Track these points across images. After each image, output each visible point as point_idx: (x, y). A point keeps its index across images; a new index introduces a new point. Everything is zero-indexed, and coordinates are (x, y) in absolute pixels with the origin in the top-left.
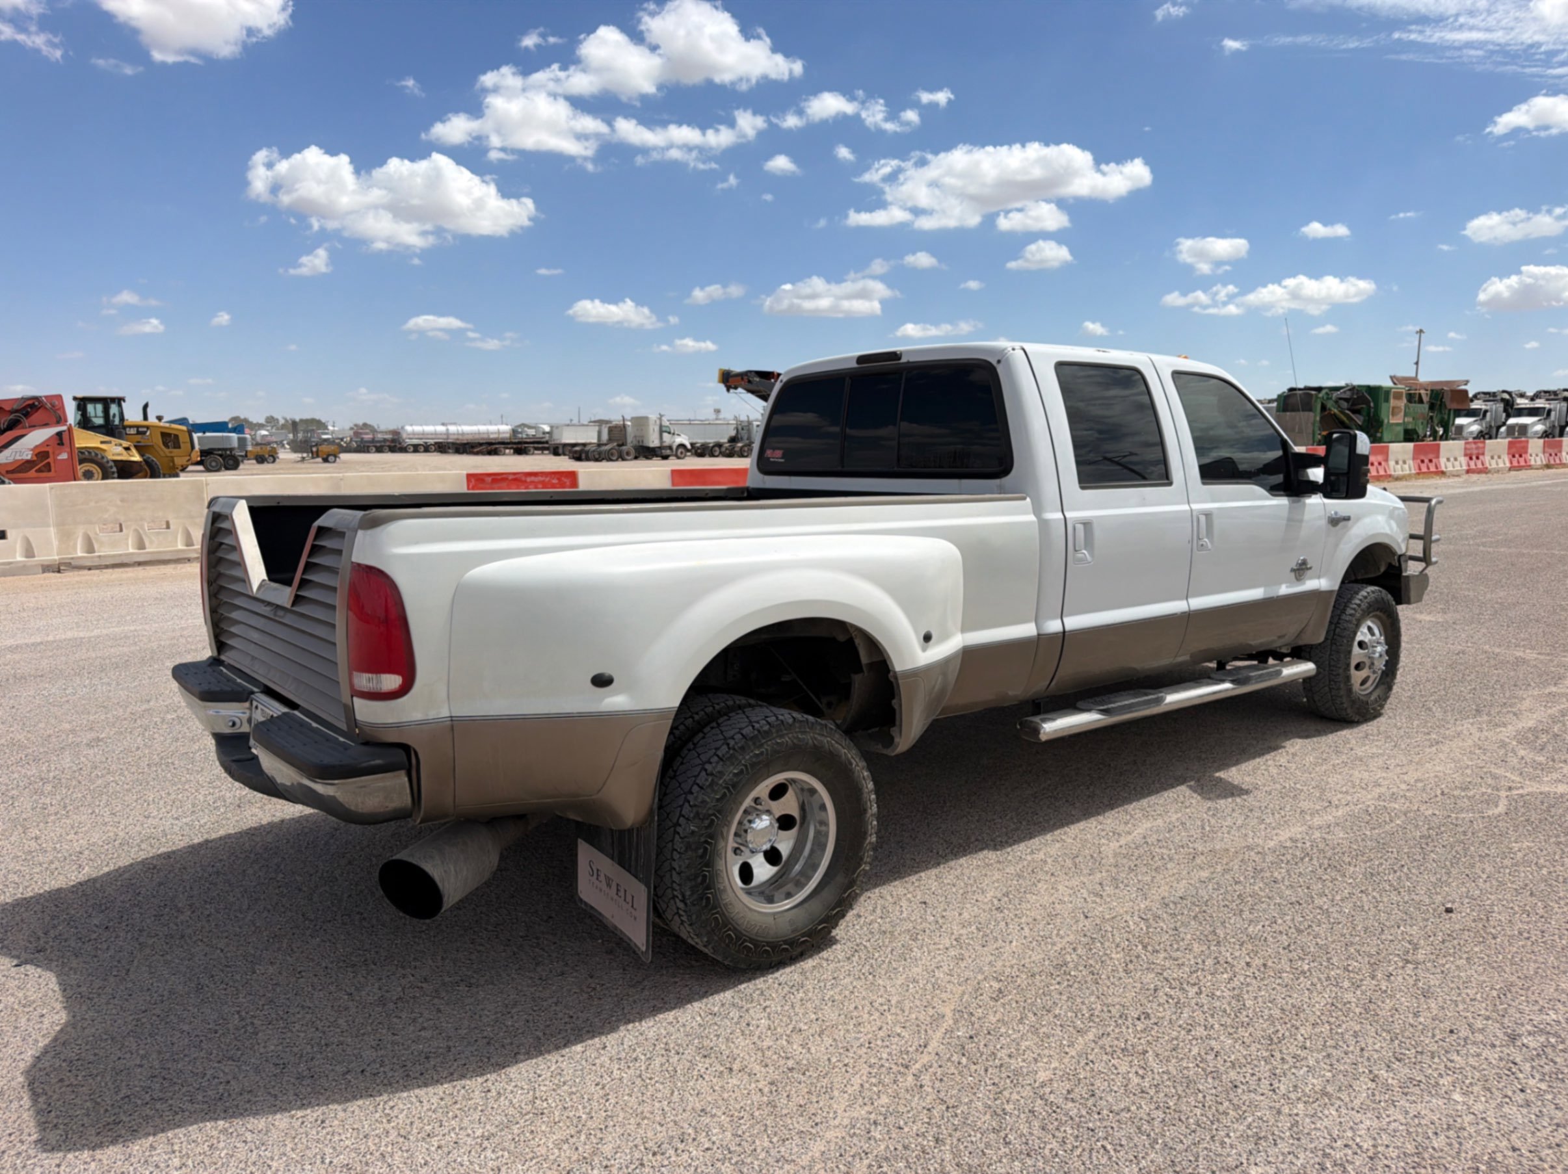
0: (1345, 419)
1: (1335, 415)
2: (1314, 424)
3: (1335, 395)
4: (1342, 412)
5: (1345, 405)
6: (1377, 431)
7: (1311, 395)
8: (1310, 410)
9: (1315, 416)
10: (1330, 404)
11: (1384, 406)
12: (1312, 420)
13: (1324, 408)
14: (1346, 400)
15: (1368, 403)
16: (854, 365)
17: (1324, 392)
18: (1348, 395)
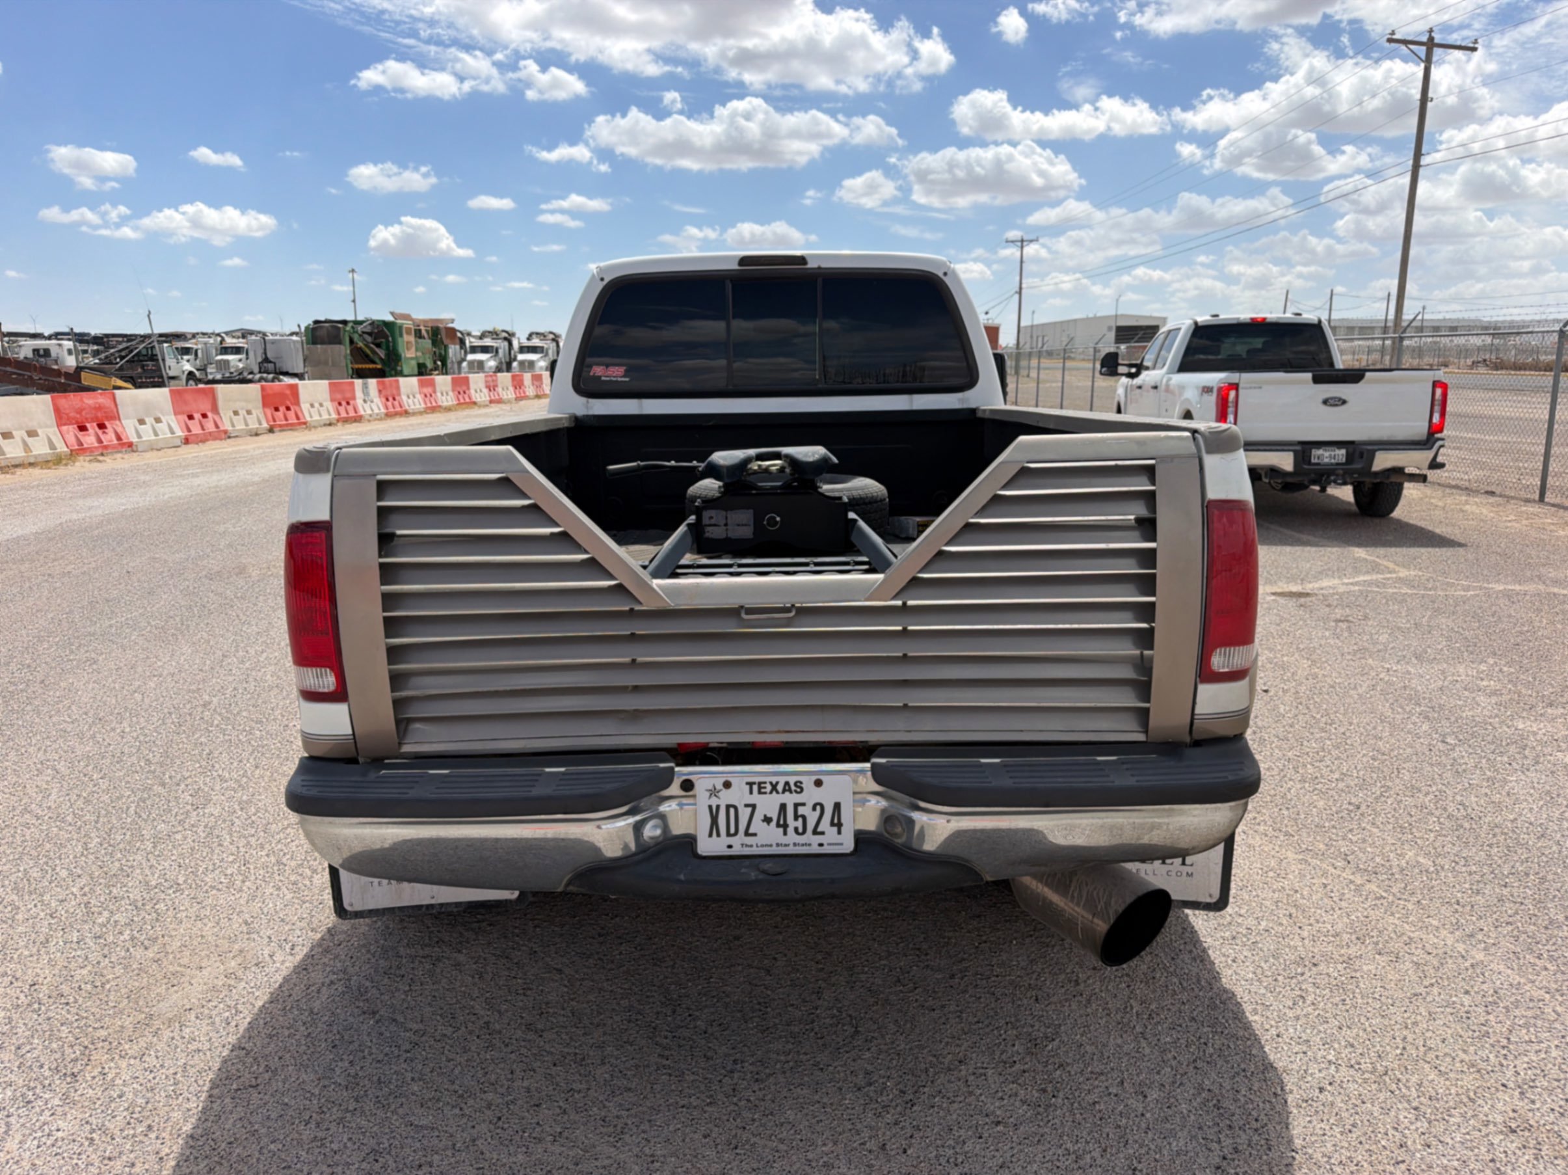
0: (368, 352)
1: (360, 348)
2: (345, 357)
3: (360, 328)
4: (367, 346)
5: (369, 339)
6: (397, 364)
7: (339, 328)
8: (340, 342)
9: (344, 350)
10: (356, 337)
11: (400, 340)
12: (343, 353)
13: (352, 341)
14: (370, 334)
15: (386, 337)
16: (735, 266)
17: (350, 325)
18: (368, 329)
